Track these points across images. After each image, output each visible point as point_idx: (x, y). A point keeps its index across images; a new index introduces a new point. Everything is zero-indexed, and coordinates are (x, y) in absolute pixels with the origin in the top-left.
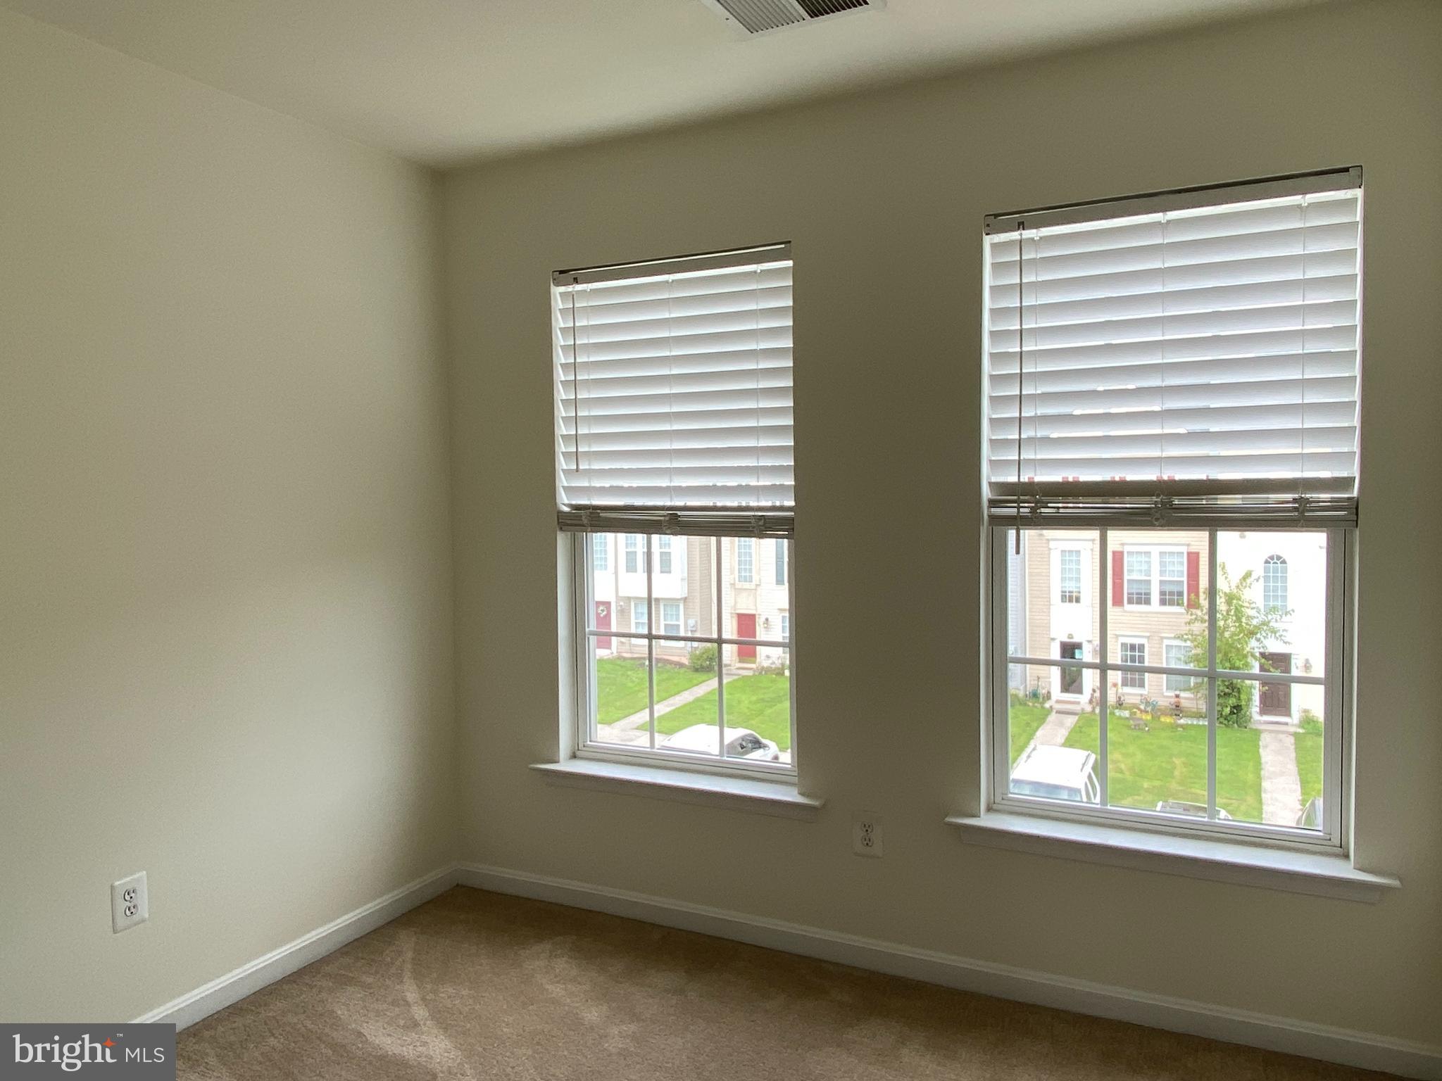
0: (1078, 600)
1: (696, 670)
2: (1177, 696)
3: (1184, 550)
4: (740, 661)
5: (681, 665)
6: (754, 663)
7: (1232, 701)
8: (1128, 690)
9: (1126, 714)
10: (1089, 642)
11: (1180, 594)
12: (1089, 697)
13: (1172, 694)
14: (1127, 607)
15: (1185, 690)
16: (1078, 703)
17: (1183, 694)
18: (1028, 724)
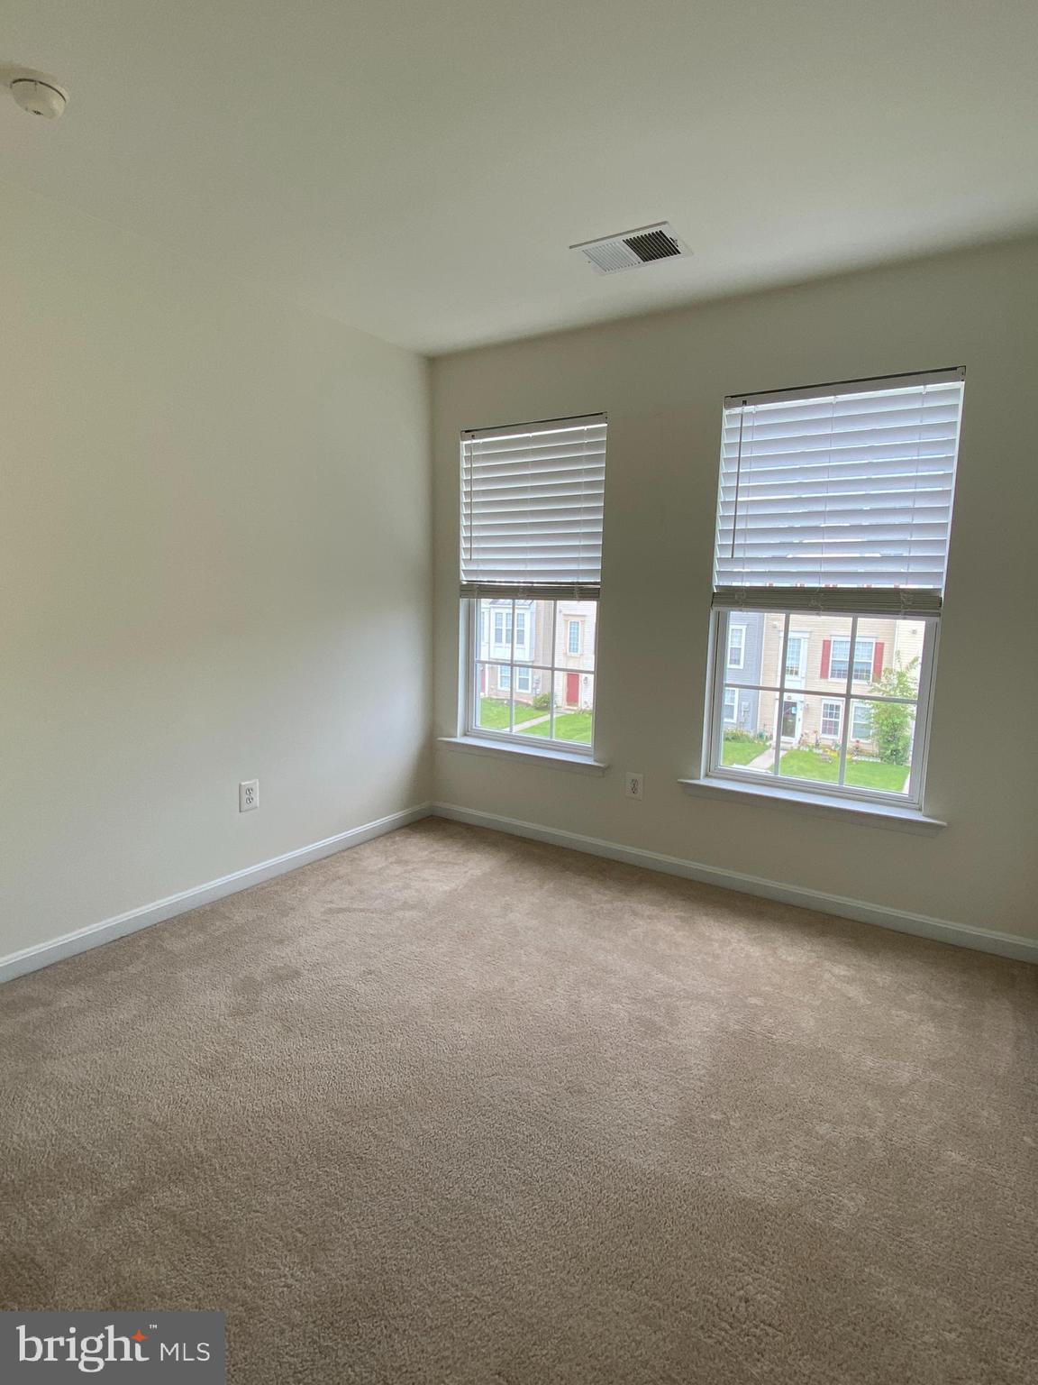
0: (797, 673)
1: (537, 709)
2: (858, 742)
3: (874, 641)
4: (568, 705)
5: (528, 705)
6: (575, 706)
7: (892, 746)
8: (825, 736)
9: (821, 751)
10: (802, 702)
11: (868, 672)
12: (798, 739)
13: (854, 740)
14: (830, 679)
15: (863, 737)
16: (791, 743)
17: (861, 741)
18: (749, 755)
